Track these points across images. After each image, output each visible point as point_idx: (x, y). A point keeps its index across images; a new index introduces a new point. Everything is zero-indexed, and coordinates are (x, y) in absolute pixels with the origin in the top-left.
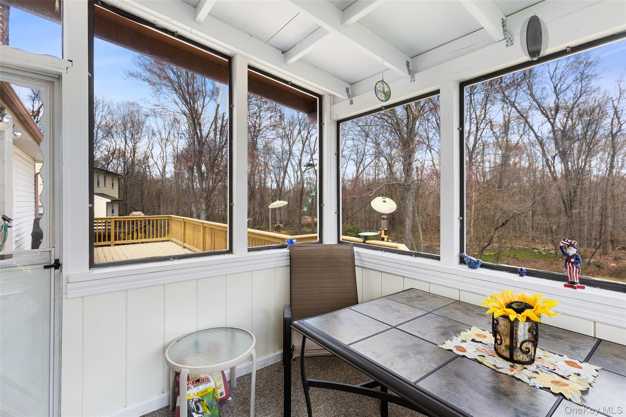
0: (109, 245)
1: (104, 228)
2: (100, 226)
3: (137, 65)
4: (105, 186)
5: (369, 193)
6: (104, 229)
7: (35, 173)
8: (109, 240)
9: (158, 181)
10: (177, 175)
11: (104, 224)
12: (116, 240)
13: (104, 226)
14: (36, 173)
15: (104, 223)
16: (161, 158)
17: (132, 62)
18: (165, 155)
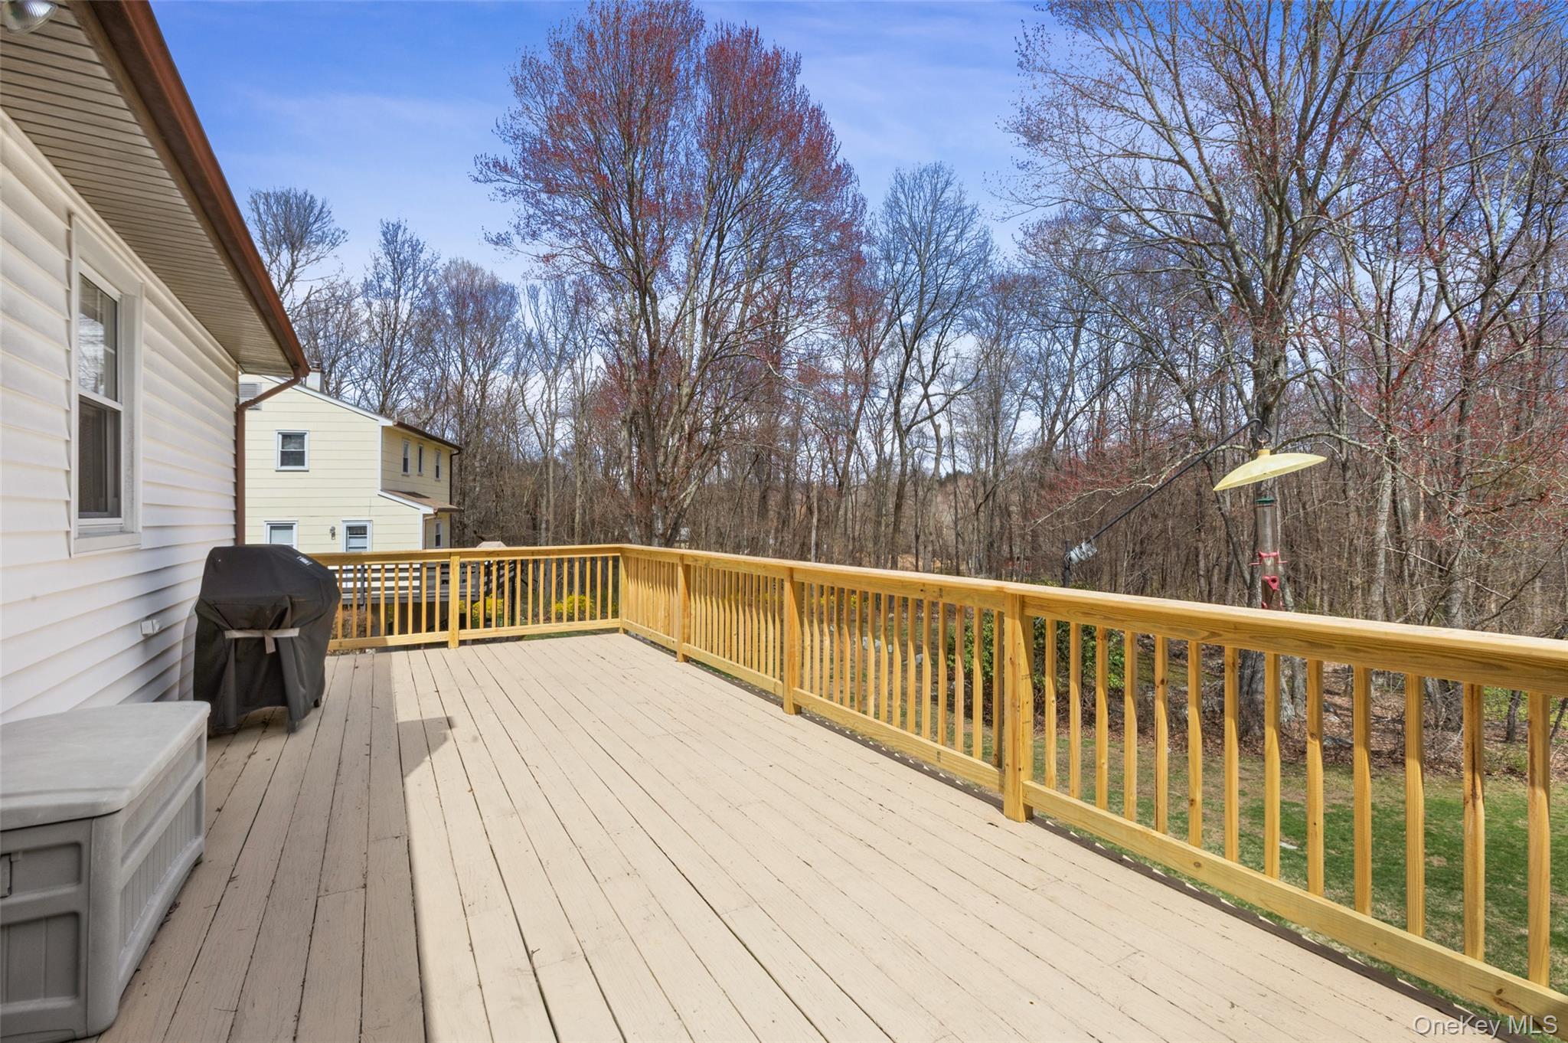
0: (444, 644)
1: (416, 583)
2: (406, 579)
3: (507, 138)
4: (420, 475)
5: (1149, 481)
6: (415, 588)
7: (237, 404)
8: (444, 626)
9: (535, 465)
10: (581, 448)
11: (417, 574)
12: (462, 626)
13: (415, 578)
14: (242, 400)
15: (415, 570)
16: (545, 405)
17: (495, 129)
18: (553, 397)
